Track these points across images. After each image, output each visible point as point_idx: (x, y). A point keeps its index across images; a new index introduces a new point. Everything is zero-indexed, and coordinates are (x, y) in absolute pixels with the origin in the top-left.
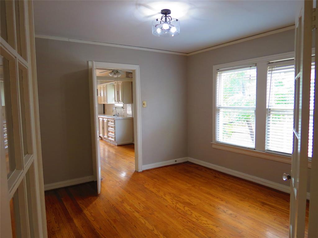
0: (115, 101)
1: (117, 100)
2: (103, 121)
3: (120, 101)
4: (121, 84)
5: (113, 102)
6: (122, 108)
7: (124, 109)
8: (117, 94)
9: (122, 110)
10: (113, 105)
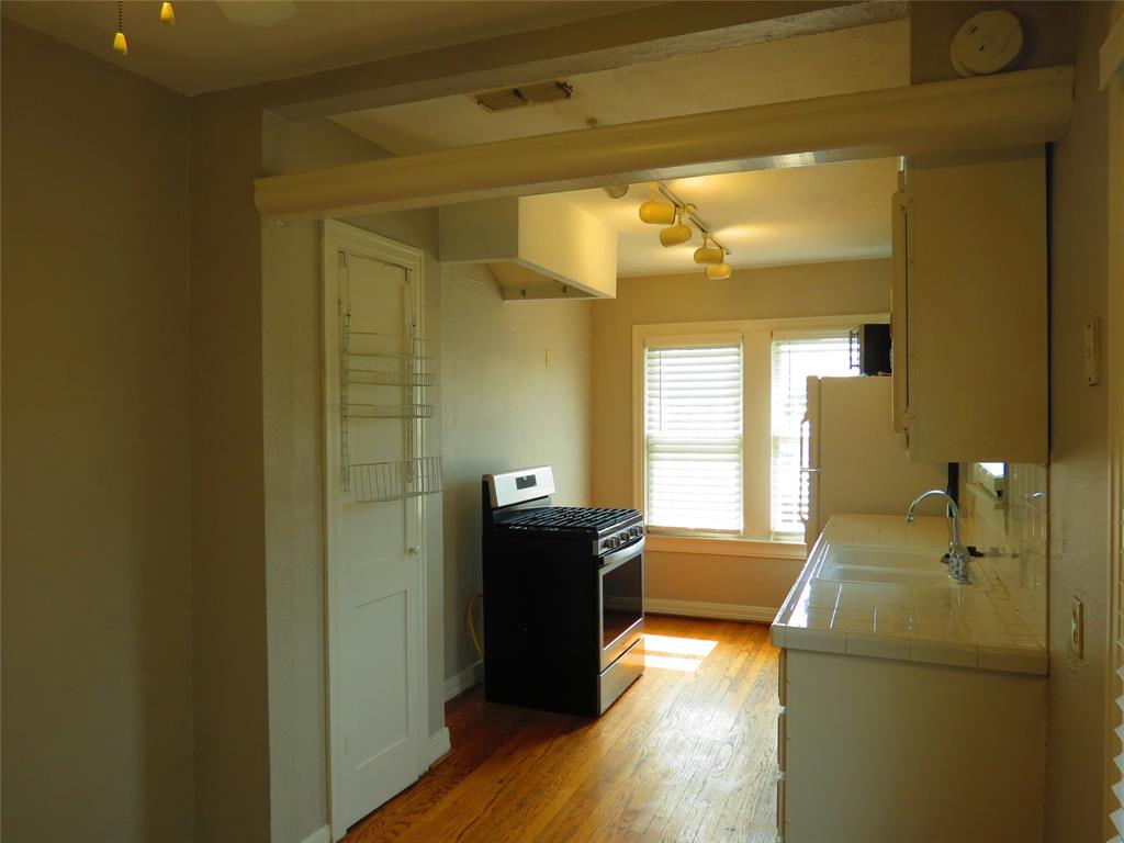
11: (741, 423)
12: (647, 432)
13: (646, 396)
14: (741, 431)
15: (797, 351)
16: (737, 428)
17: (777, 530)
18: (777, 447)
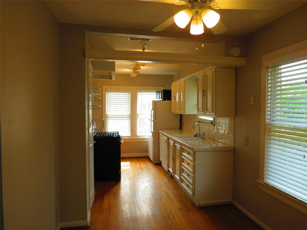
0: (198, 109)
1: (203, 108)
2: (175, 146)
3: (207, 110)
4: (211, 73)
5: (195, 112)
6: (212, 123)
7: (214, 125)
8: (203, 95)
9: (212, 127)
10: (194, 116)
11: (130, 111)
12: (106, 113)
13: (106, 104)
14: (130, 113)
15: (143, 94)
16: (129, 112)
17: (138, 135)
18: (138, 116)
